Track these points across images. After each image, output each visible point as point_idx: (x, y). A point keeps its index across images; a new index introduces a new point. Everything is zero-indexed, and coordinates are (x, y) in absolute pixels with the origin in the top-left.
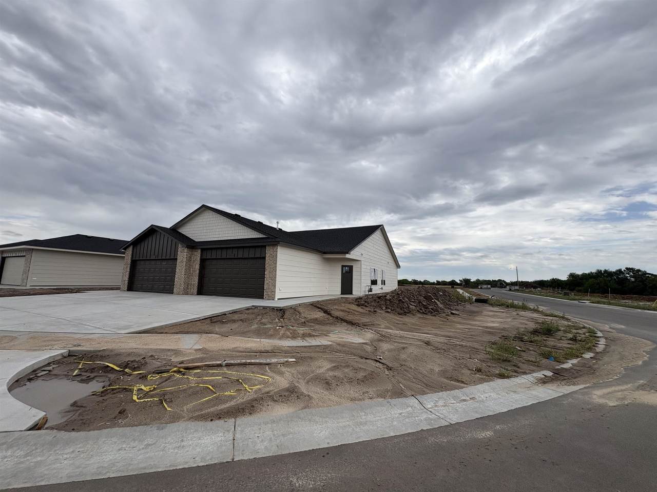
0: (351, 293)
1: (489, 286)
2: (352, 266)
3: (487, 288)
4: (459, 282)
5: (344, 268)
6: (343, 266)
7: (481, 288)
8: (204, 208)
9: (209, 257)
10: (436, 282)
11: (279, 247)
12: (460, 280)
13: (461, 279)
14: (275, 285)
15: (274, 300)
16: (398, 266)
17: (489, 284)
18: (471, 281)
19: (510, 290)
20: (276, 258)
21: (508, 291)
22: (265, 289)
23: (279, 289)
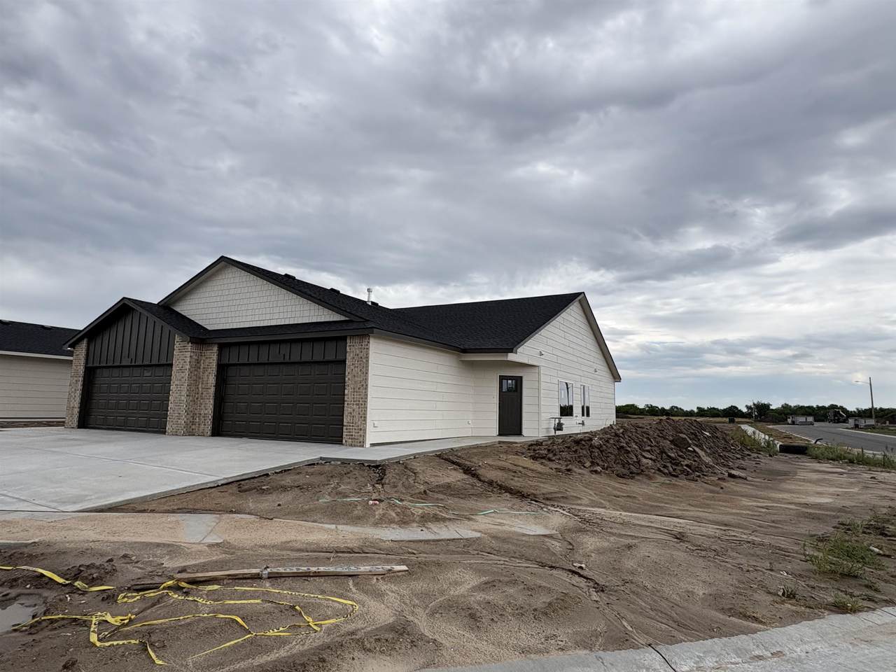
0: (519, 433)
1: (810, 419)
2: (521, 377)
3: (806, 424)
4: (745, 410)
5: (504, 381)
6: (502, 378)
7: (793, 423)
8: (224, 263)
9: (235, 361)
10: (696, 410)
11: (372, 341)
13: (750, 404)
14: (365, 417)
15: (363, 446)
16: (616, 377)
17: (810, 415)
18: (771, 407)
19: (856, 427)
21: (852, 428)
22: (345, 424)
23: (374, 424)
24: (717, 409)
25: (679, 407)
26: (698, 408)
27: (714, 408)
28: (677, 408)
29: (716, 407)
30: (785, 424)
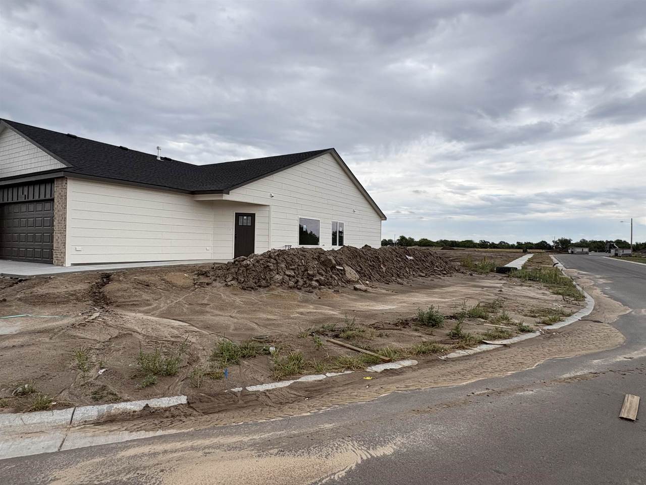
3: (582, 253)
5: (241, 218)
6: (238, 216)
10: (516, 244)
11: (69, 182)
12: (553, 241)
14: (65, 243)
16: (383, 217)
17: (587, 247)
20: (66, 199)
21: (613, 257)
22: (54, 248)
23: (76, 248)
24: (532, 244)
25: (506, 242)
26: (517, 243)
27: (529, 243)
28: (504, 242)
29: (531, 242)
30: (566, 254)
